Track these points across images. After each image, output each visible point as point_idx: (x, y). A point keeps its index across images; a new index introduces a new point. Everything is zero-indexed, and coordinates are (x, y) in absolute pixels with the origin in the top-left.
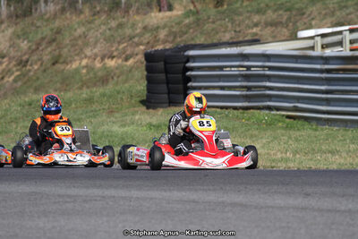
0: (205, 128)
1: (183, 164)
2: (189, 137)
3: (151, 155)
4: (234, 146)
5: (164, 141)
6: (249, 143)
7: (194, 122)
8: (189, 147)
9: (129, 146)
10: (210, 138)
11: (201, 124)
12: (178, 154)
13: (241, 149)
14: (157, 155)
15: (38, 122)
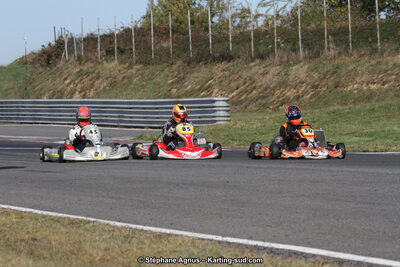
0: (187, 132)
1: (171, 156)
2: (176, 138)
3: (150, 150)
4: (208, 143)
5: (160, 140)
6: (217, 141)
7: (179, 128)
8: (177, 145)
9: (137, 144)
10: (189, 138)
11: (184, 129)
12: (169, 149)
13: (212, 145)
14: (154, 150)
15: (285, 126)
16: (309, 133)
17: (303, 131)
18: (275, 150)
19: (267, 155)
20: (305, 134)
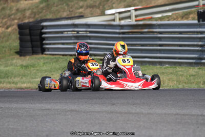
15: (73, 61)
16: (95, 67)
17: (90, 64)
18: (65, 82)
19: (57, 87)
20: (91, 67)
